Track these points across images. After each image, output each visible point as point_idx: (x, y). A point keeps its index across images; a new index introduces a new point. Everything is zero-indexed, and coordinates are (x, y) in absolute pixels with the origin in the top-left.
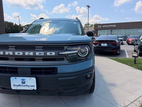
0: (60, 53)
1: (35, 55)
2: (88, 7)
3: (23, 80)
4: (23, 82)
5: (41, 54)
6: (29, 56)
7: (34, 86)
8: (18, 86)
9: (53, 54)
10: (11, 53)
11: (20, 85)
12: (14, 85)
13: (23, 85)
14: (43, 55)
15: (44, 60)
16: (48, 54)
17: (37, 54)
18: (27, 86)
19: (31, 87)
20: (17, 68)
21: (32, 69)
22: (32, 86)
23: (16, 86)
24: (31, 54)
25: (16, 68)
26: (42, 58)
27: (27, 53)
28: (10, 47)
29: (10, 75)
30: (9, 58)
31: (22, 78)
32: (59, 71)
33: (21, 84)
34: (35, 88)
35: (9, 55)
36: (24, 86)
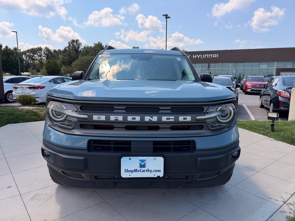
0: (198, 117)
2: (167, 17)
3: (142, 161)
4: (142, 164)
5: (169, 119)
6: (150, 122)
7: (159, 171)
8: (132, 171)
9: (189, 118)
10: (120, 118)
11: (136, 171)
12: (128, 171)
13: (141, 170)
14: (173, 120)
15: (173, 128)
16: (181, 118)
17: (164, 119)
18: (148, 171)
19: (155, 173)
20: (130, 141)
21: (155, 143)
22: (156, 171)
23: (130, 171)
25: (129, 143)
26: (169, 126)
27: (147, 118)
29: (118, 154)
30: (115, 125)
31: (140, 158)
32: (198, 146)
33: (139, 169)
34: (161, 174)
35: (116, 121)
36: (143, 171)
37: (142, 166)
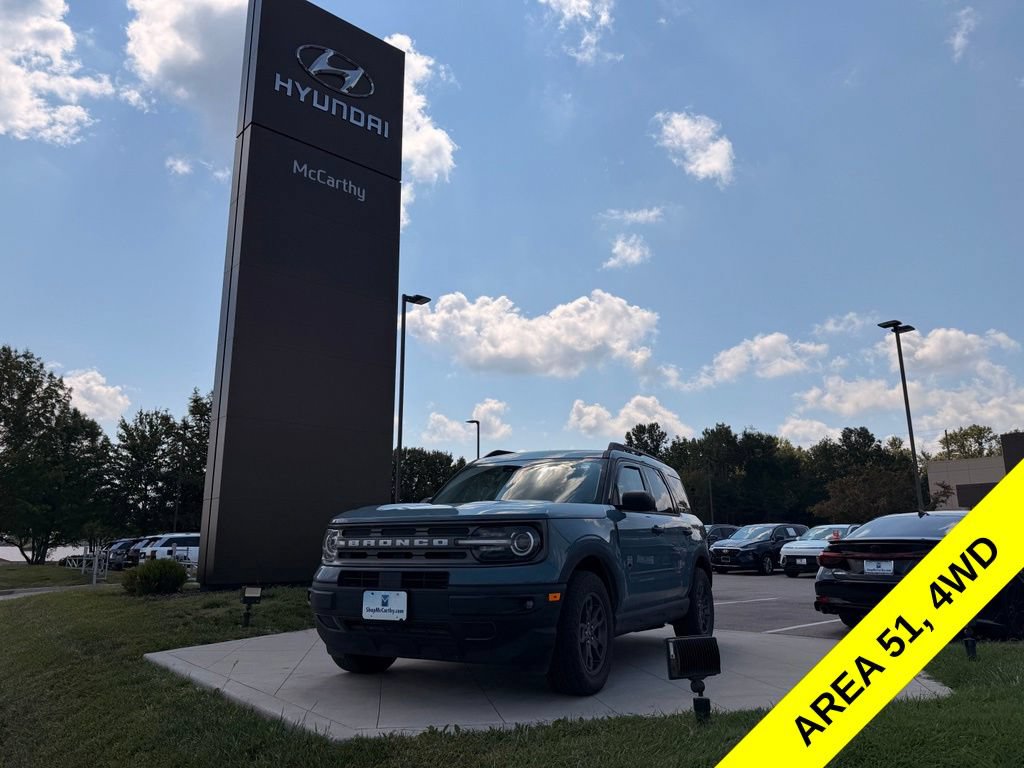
0: (461, 542)
1: (412, 547)
3: (385, 597)
4: (385, 601)
5: (422, 543)
6: (402, 547)
7: (402, 611)
8: (373, 611)
9: (445, 542)
10: (372, 543)
11: (377, 610)
12: (369, 610)
13: (383, 610)
14: (427, 544)
15: (429, 556)
16: (436, 542)
17: (417, 542)
18: (390, 611)
19: (398, 614)
20: (377, 573)
21: (405, 574)
22: (399, 612)
23: (372, 611)
24: (407, 542)
25: (376, 574)
26: (423, 552)
27: (399, 542)
28: (373, 530)
29: (363, 589)
30: (368, 552)
31: (383, 593)
32: (453, 580)
33: (381, 608)
34: (404, 616)
35: (369, 548)
36: (386, 611)
37: (385, 604)
